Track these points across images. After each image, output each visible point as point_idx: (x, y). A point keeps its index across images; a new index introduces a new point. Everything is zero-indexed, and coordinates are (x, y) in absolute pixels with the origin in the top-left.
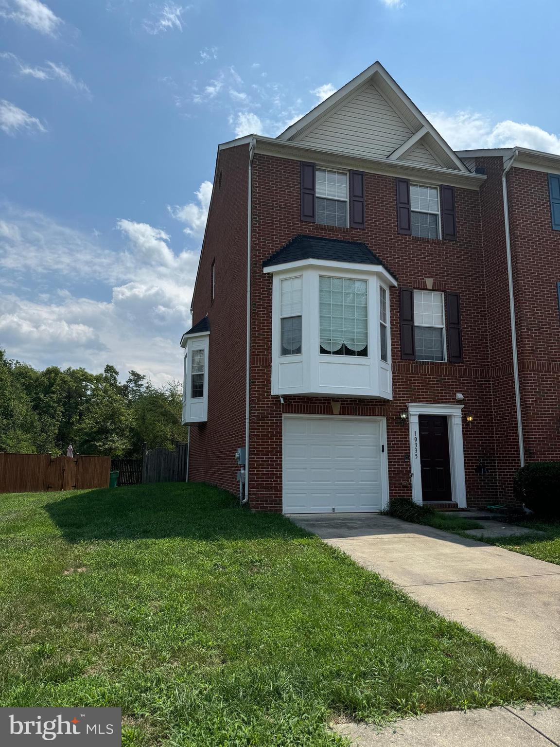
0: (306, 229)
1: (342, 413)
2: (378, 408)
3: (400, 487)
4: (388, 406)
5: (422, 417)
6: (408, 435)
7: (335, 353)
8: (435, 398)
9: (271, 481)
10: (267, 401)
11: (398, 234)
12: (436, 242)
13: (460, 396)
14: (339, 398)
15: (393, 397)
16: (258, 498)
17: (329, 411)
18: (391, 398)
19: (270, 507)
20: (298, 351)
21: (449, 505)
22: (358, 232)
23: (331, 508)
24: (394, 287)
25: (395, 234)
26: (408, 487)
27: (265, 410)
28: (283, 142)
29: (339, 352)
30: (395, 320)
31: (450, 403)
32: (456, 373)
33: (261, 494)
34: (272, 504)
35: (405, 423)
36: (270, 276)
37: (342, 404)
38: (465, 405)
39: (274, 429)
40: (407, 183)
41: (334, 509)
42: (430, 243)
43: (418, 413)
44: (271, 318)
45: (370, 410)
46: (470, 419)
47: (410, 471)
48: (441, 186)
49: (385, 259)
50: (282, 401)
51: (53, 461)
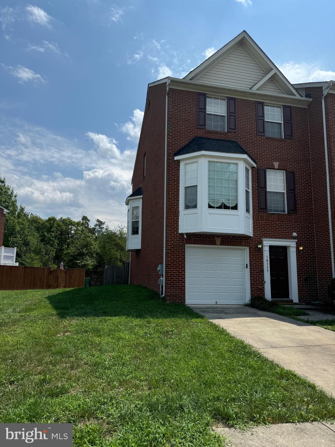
0: (200, 133)
1: (222, 244)
2: (244, 241)
3: (258, 289)
4: (250, 240)
5: (271, 248)
6: (263, 258)
7: (217, 208)
8: (280, 236)
9: (178, 284)
10: (176, 237)
11: (257, 135)
12: (281, 140)
13: (295, 234)
14: (220, 235)
15: (253, 235)
16: (171, 294)
17: (213, 243)
18: (252, 236)
19: (178, 300)
20: (195, 207)
21: (287, 300)
22: (232, 134)
23: (215, 301)
24: (254, 167)
25: (255, 135)
26: (263, 290)
27: (175, 242)
28: (187, 80)
29: (220, 207)
30: (254, 188)
31: (289, 238)
32: (293, 220)
33: (173, 292)
34: (179, 298)
35: (261, 251)
36: (178, 162)
37: (221, 239)
38: (298, 240)
39: (180, 254)
40: (262, 104)
41: (216, 302)
42: (277, 141)
43: (269, 245)
44: (179, 187)
45: (239, 242)
46: (301, 248)
47: (264, 280)
48: (283, 106)
49: (249, 151)
50: (185, 237)
51: (53, 272)
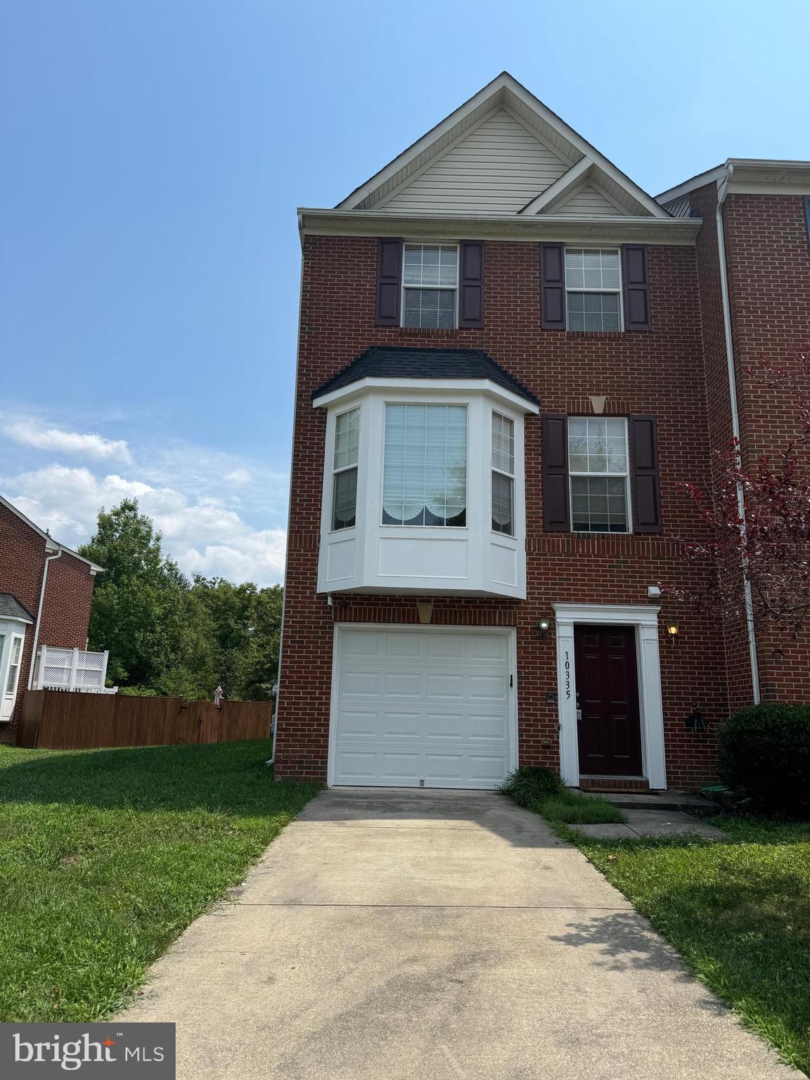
0: (385, 337)
1: (435, 620)
2: (500, 613)
3: (538, 747)
4: (518, 608)
5: (581, 630)
6: (555, 659)
7: (407, 523)
8: (607, 596)
9: (309, 730)
10: (309, 603)
11: (543, 330)
13: (654, 591)
15: (528, 594)
16: (287, 757)
17: (413, 618)
18: (523, 596)
19: (306, 773)
20: (352, 523)
21: (636, 782)
22: (472, 334)
23: (418, 778)
24: (533, 414)
25: (538, 330)
26: (552, 748)
27: (306, 617)
28: (348, 210)
29: (416, 521)
30: (533, 468)
31: (636, 602)
32: (648, 552)
33: (293, 751)
34: (309, 768)
35: (548, 638)
36: (323, 411)
37: (435, 606)
38: (663, 607)
39: (318, 647)
40: (559, 247)
41: (422, 782)
42: (601, 339)
43: (572, 621)
44: (322, 474)
45: (485, 615)
46: (673, 630)
47: (557, 721)
48: (622, 246)
49: (518, 372)
50: (330, 602)
51: (186, 708)
